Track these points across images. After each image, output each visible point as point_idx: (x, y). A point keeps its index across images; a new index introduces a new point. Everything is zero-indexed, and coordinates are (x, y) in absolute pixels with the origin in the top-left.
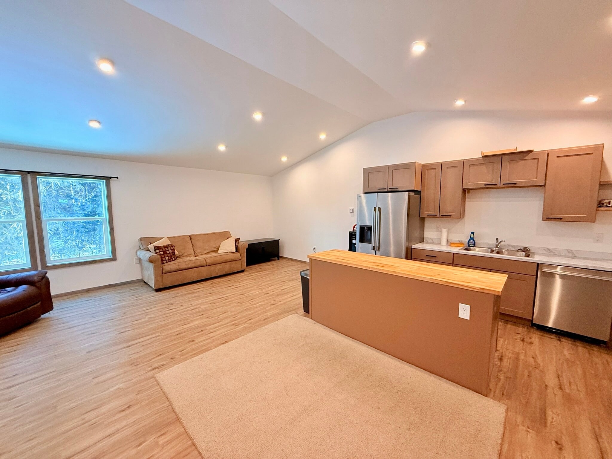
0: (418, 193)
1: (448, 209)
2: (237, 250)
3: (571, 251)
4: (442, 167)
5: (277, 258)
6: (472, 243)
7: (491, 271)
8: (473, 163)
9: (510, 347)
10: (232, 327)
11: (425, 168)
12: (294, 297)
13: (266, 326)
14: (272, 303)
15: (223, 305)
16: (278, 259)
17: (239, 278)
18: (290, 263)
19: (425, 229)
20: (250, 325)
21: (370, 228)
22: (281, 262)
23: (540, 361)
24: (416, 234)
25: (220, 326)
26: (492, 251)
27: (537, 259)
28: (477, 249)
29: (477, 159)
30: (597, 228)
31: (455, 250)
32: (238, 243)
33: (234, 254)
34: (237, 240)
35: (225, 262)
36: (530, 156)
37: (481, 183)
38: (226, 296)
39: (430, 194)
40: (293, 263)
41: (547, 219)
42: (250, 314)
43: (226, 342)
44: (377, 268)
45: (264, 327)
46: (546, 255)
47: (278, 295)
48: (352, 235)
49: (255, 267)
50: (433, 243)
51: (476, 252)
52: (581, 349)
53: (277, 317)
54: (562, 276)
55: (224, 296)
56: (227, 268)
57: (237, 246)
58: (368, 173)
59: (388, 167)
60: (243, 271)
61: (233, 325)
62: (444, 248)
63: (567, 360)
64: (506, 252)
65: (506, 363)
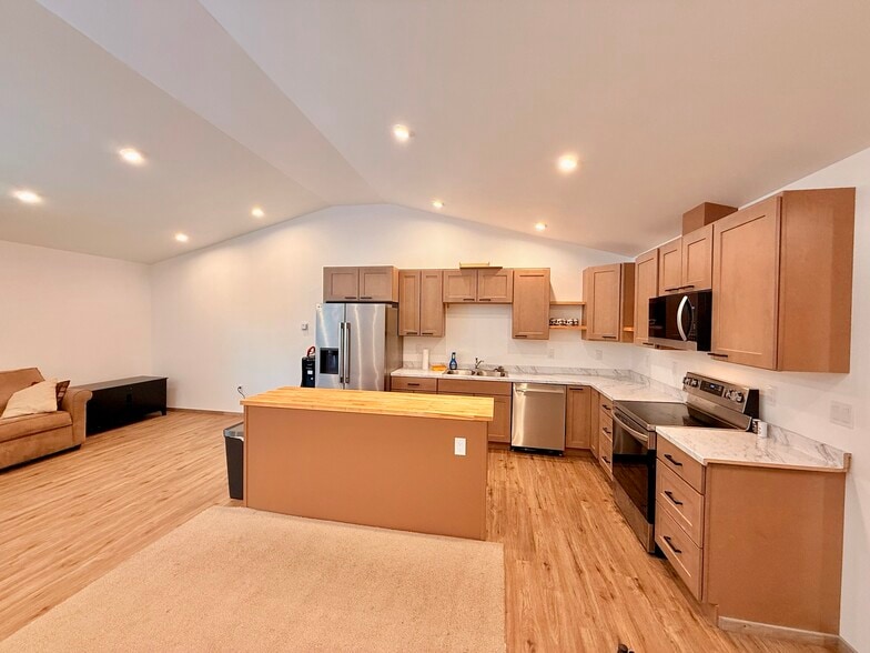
0: (396, 305)
1: (430, 326)
2: (61, 406)
3: (533, 368)
4: (421, 275)
5: (160, 413)
6: (453, 366)
7: (474, 395)
8: (452, 274)
9: (496, 478)
10: (59, 572)
11: (403, 274)
12: (209, 477)
13: (152, 546)
14: (160, 497)
15: (24, 530)
16: (164, 414)
17: (68, 463)
18: (191, 418)
19: (404, 351)
20: (111, 554)
21: (335, 352)
22: (170, 417)
23: (522, 485)
24: (395, 358)
25: (22, 579)
26: (473, 373)
27: (511, 378)
28: (460, 372)
29: (455, 271)
30: (550, 344)
31: (439, 374)
32: (65, 392)
33: (54, 416)
34: (61, 387)
35: (28, 435)
36: (500, 273)
37: (460, 297)
38: (32, 508)
39: (409, 307)
40: (197, 417)
41: (517, 337)
42: (108, 532)
43: (46, 609)
44: (356, 409)
45: (146, 549)
46: (517, 374)
47: (171, 481)
48: (307, 364)
49: (108, 436)
50: (413, 368)
51: (461, 375)
52: (548, 462)
53: (175, 520)
54: (527, 393)
55: (26, 510)
56: (31, 447)
57: (62, 398)
58: (331, 274)
59: (359, 269)
60: (77, 448)
61: (63, 565)
62: (425, 373)
63: (540, 477)
64: (485, 373)
65: (495, 496)
